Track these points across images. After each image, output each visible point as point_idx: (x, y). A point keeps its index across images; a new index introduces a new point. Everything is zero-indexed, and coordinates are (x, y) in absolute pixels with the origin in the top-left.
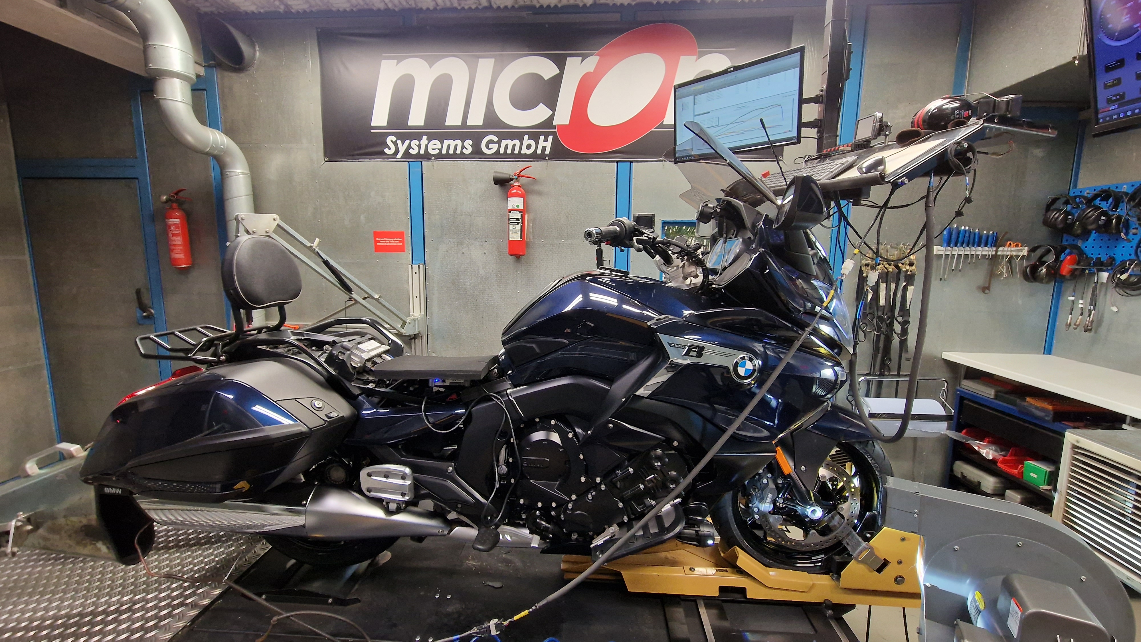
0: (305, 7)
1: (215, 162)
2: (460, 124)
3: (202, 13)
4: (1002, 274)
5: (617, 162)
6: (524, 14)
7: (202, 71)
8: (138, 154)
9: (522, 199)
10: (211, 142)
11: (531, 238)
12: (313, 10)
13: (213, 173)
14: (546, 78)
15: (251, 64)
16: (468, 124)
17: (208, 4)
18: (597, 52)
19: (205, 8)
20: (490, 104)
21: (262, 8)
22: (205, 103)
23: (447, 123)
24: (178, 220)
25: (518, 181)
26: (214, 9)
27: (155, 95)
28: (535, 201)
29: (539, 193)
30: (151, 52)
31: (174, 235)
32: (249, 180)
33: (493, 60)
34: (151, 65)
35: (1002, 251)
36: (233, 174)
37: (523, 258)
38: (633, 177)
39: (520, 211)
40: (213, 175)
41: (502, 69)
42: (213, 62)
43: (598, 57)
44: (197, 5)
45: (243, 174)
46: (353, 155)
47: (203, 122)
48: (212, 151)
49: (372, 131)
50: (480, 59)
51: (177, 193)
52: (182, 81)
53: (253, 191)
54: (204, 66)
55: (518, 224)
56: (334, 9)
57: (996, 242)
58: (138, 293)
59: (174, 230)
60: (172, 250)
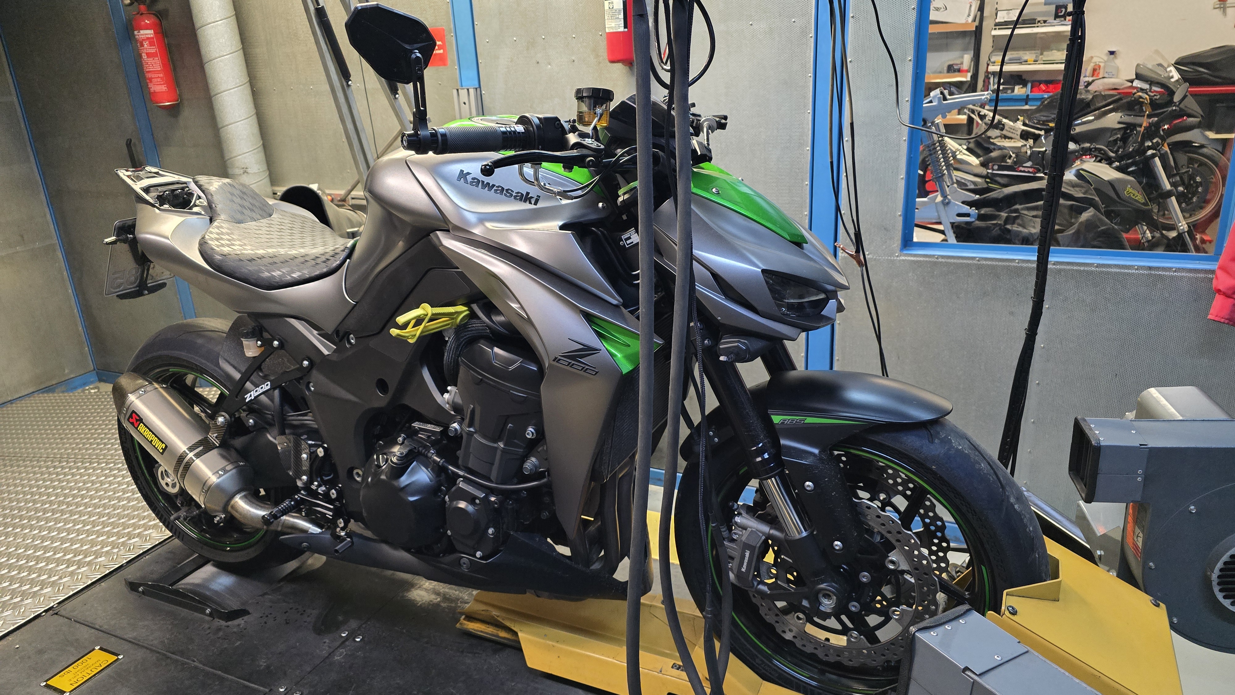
24: (152, 32)
31: (147, 55)
58: (129, 144)
59: (147, 48)
60: (150, 80)
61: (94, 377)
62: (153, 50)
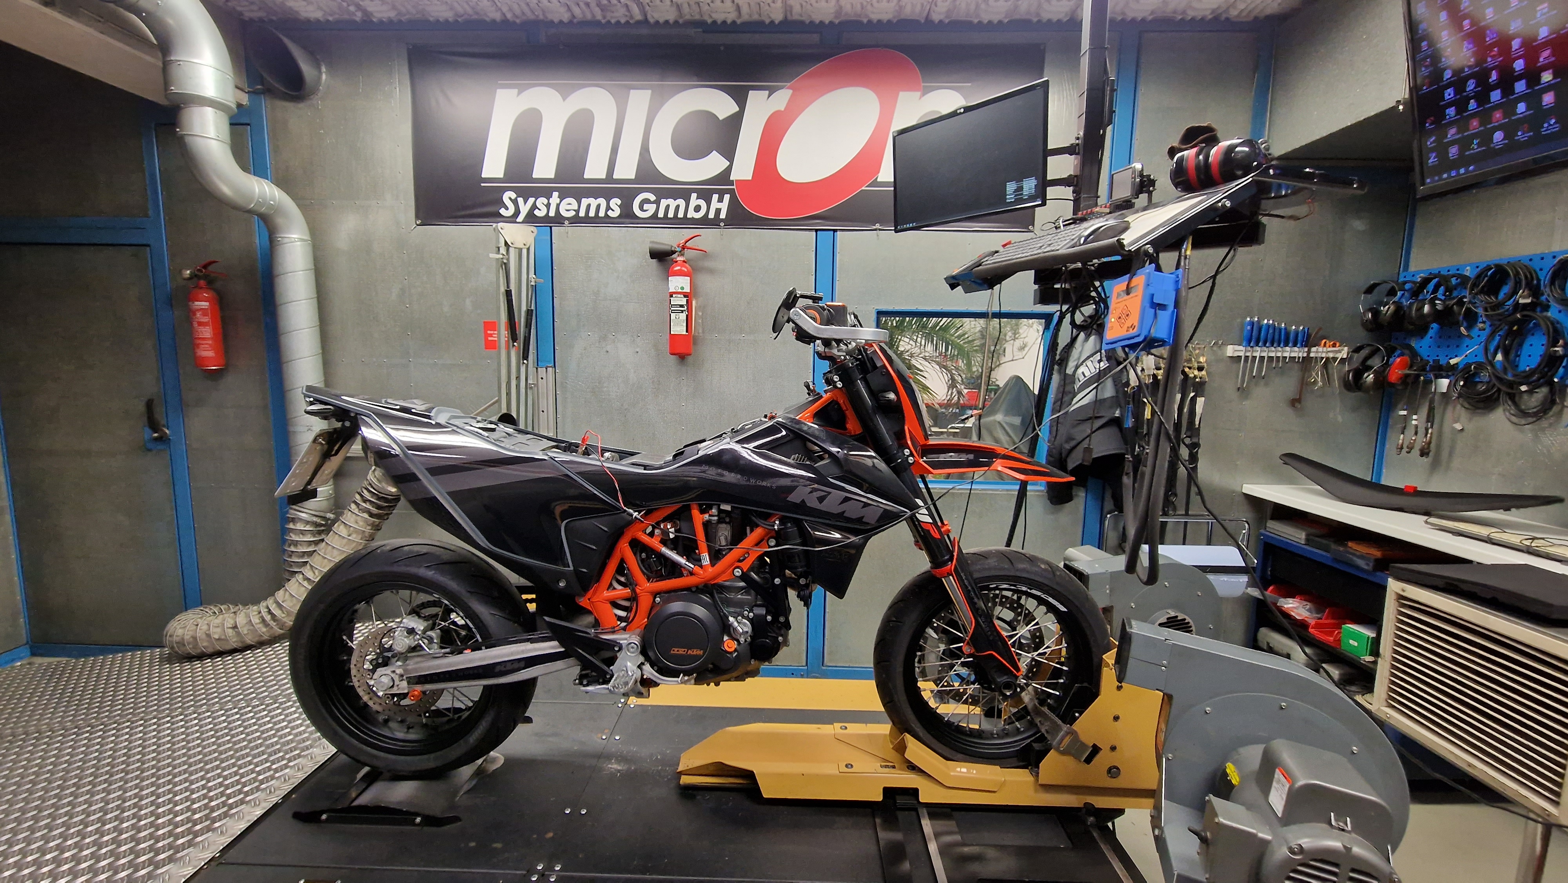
0: (392, 14)
1: (261, 223)
2: (604, 177)
3: (247, 19)
4: (1315, 382)
5: (816, 231)
6: (691, 32)
7: (245, 99)
8: (150, 212)
9: (689, 278)
10: (257, 196)
11: (700, 331)
12: (403, 19)
13: (258, 240)
14: (721, 117)
15: (314, 91)
16: (615, 177)
17: (255, 8)
18: (789, 84)
19: (251, 12)
20: (645, 151)
21: (331, 15)
22: (248, 143)
23: (585, 177)
24: (207, 304)
25: (683, 255)
26: (262, 14)
27: (178, 130)
28: (707, 283)
29: (711, 271)
30: (174, 70)
31: (200, 324)
32: (309, 249)
33: (649, 92)
34: (173, 88)
35: (1315, 352)
36: (286, 240)
37: (690, 359)
38: (838, 251)
39: (686, 295)
40: (257, 241)
41: (662, 105)
42: (259, 87)
43: (790, 92)
44: (239, 9)
45: (302, 240)
46: (456, 217)
47: (245, 168)
48: (257, 208)
49: (483, 185)
50: (631, 91)
51: (205, 267)
52: (218, 111)
53: (315, 265)
54: (248, 92)
55: (682, 312)
56: (431, 19)
57: (1308, 341)
58: (149, 405)
59: (200, 318)
60: (199, 345)
61: (26, 651)
62: (207, 320)
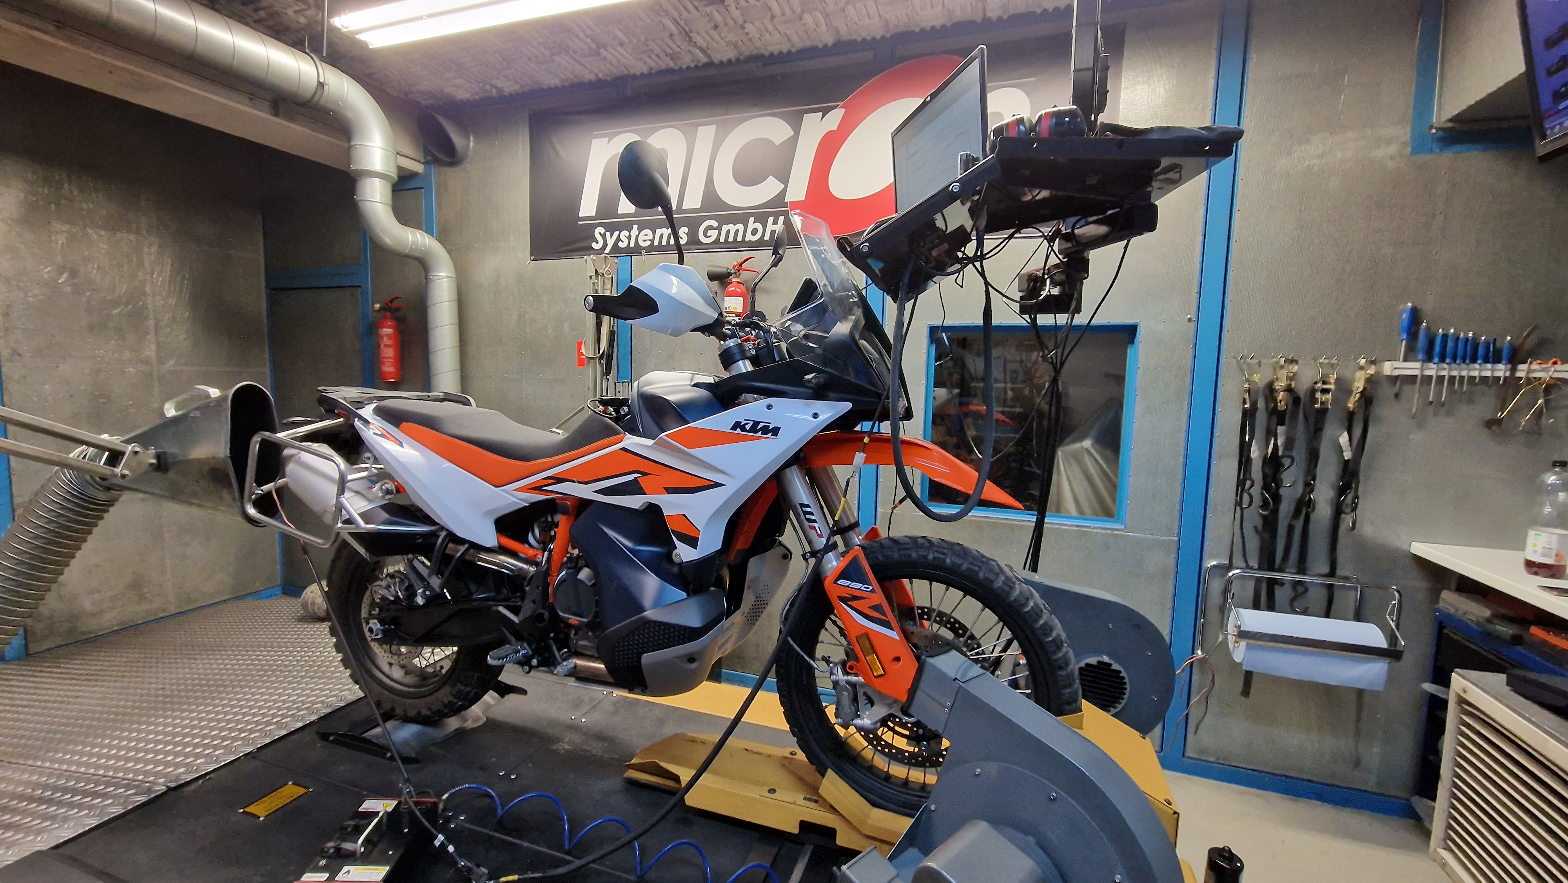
0: (516, 87)
6: (753, 66)
8: (362, 261)
9: (742, 299)
10: (413, 244)
12: (526, 90)
14: (777, 143)
15: (465, 157)
16: (685, 207)
17: (426, 97)
18: (842, 103)
20: (710, 181)
21: (476, 94)
22: (423, 203)
24: (391, 330)
25: (738, 276)
26: (432, 101)
27: (355, 197)
28: (763, 303)
30: (354, 153)
32: (454, 285)
33: (715, 126)
34: (352, 165)
35: (1522, 371)
41: (725, 137)
42: (430, 158)
43: (843, 110)
45: (448, 277)
46: (560, 253)
47: (402, 222)
48: (412, 253)
49: (580, 223)
50: (699, 128)
51: (391, 302)
52: (381, 180)
53: (458, 296)
54: (424, 163)
57: (1513, 355)
59: (386, 341)
60: (383, 363)
61: (279, 591)
62: (389, 342)
